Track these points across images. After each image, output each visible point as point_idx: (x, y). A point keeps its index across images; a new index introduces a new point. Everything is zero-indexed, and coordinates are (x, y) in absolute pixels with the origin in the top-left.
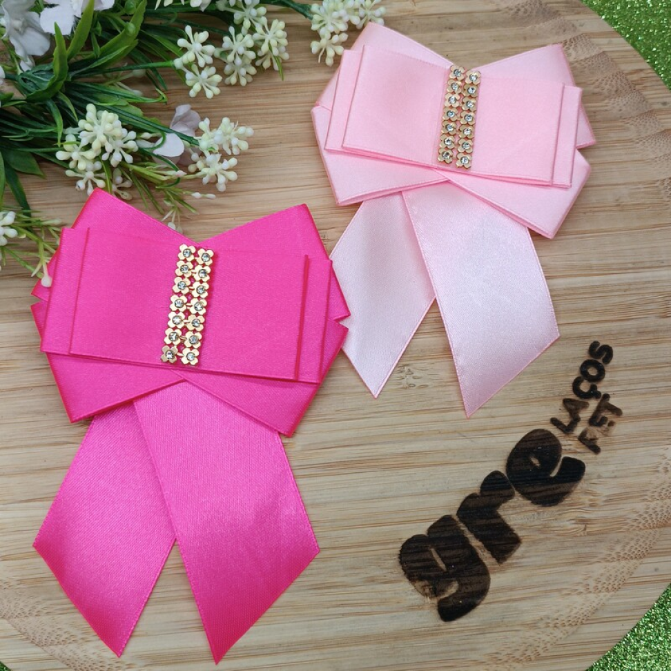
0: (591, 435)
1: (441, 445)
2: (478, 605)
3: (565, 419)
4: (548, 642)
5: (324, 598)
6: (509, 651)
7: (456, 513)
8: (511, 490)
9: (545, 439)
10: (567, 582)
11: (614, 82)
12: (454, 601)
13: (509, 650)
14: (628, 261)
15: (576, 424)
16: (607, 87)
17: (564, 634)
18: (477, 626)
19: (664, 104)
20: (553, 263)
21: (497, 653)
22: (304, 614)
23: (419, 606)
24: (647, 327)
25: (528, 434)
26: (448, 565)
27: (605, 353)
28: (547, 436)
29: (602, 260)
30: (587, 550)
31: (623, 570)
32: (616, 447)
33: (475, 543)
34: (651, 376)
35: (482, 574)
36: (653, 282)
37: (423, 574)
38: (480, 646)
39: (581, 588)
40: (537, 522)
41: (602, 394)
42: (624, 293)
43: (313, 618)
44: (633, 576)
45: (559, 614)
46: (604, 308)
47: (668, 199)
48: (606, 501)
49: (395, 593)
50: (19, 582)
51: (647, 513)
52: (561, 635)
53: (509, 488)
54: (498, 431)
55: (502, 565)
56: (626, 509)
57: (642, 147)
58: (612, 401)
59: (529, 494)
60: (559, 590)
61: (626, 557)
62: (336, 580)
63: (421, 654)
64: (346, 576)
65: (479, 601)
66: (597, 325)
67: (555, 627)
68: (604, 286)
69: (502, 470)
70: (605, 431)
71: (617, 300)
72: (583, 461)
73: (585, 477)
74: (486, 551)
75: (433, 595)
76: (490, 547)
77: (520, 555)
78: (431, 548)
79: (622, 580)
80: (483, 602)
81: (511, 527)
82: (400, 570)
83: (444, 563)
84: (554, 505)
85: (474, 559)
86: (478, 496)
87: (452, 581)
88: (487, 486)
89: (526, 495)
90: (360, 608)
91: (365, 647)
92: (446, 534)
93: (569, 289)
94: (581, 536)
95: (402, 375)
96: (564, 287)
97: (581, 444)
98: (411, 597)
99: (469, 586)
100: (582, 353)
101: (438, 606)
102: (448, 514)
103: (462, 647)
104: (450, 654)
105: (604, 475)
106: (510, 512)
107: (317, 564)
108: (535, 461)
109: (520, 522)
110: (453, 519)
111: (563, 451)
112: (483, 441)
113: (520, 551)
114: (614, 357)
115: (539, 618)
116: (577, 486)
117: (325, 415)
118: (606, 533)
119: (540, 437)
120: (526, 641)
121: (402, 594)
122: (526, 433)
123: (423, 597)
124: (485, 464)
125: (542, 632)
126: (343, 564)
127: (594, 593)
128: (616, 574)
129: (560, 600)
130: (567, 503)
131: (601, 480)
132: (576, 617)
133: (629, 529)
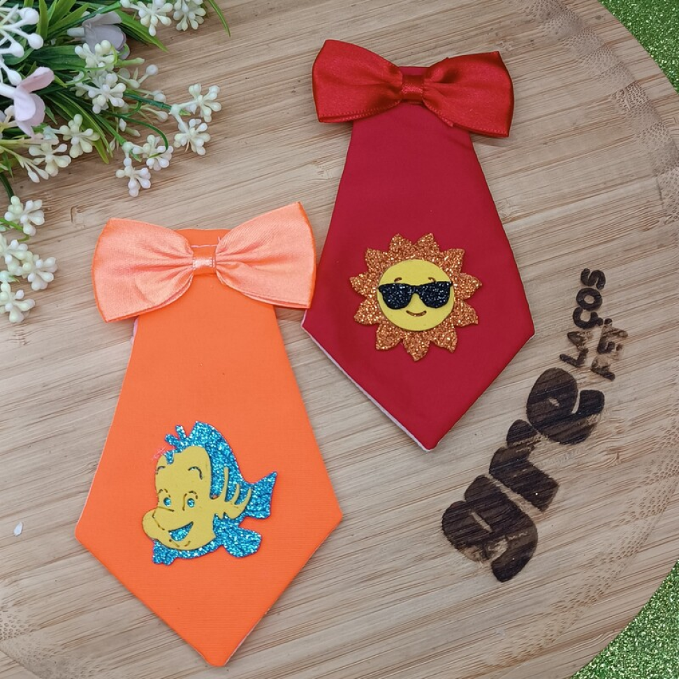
0: (602, 363)
2: (531, 558)
3: (573, 353)
4: (609, 578)
5: (378, 588)
6: (572, 597)
7: (488, 471)
8: (537, 436)
9: (558, 377)
10: (612, 514)
11: (544, 7)
12: (507, 559)
13: (571, 595)
14: (598, 182)
15: (585, 355)
16: (539, 12)
17: (622, 567)
18: (534, 579)
19: (599, 18)
20: (526, 200)
21: (561, 601)
23: (474, 573)
24: (632, 244)
25: (541, 376)
26: (491, 526)
27: (598, 279)
28: (562, 373)
29: (573, 187)
30: (624, 478)
31: (665, 489)
32: (629, 369)
33: (514, 497)
34: (646, 291)
35: (528, 527)
36: (628, 197)
37: (469, 540)
38: (542, 599)
39: (628, 517)
40: (569, 463)
41: (604, 320)
42: (602, 215)
43: (371, 611)
44: (675, 493)
45: (612, 547)
46: (586, 234)
47: (623, 112)
48: (631, 425)
49: (447, 566)
50: (63, 647)
51: (674, 427)
52: (619, 568)
53: (536, 434)
54: (510, 380)
55: (545, 513)
56: (653, 428)
57: (587, 66)
58: (616, 324)
59: (555, 435)
60: (606, 524)
61: (664, 475)
62: (385, 567)
63: (487, 620)
64: (394, 560)
65: (531, 553)
66: (583, 253)
67: (612, 561)
68: (579, 212)
69: (524, 418)
70: (615, 356)
71: (596, 223)
72: (601, 391)
73: (606, 406)
74: (526, 502)
75: (485, 559)
76: (529, 498)
77: (560, 498)
78: (471, 512)
79: (666, 500)
80: (535, 554)
81: (546, 473)
82: (445, 541)
83: (488, 523)
84: (582, 441)
85: (517, 513)
86: (506, 450)
87: (499, 540)
88: (512, 437)
89: (553, 438)
90: (415, 589)
91: (430, 627)
92: (484, 495)
93: (547, 222)
94: (615, 465)
96: (543, 221)
97: (594, 374)
98: (465, 566)
99: (517, 542)
100: (575, 284)
101: (492, 568)
102: (481, 474)
103: (525, 603)
105: (624, 400)
106: (541, 458)
107: (362, 556)
108: (554, 402)
109: (552, 465)
110: (486, 478)
111: (579, 385)
113: (559, 494)
114: (606, 280)
115: (594, 557)
116: (600, 417)
118: (640, 457)
119: (553, 377)
120: (586, 582)
121: (454, 565)
122: (539, 376)
123: (475, 563)
124: (505, 416)
125: (600, 569)
126: (388, 549)
127: (642, 519)
128: (659, 495)
129: (609, 534)
130: (594, 435)
131: (622, 405)
132: (629, 547)
133: (660, 447)
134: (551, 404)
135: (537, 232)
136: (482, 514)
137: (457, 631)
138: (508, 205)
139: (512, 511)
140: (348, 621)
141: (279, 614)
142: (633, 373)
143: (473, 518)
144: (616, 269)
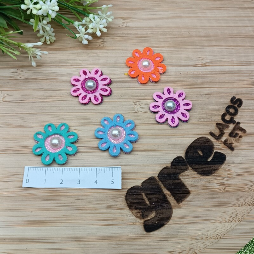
0: (230, 141)
1: (153, 141)
2: (165, 224)
3: (217, 133)
4: (202, 247)
5: (84, 215)
6: (180, 251)
7: (157, 176)
8: (186, 166)
9: (206, 142)
10: (214, 216)
14: (251, 61)
15: (222, 135)
17: (211, 243)
18: (164, 236)
21: (174, 251)
22: (72, 223)
23: (133, 223)
26: (151, 203)
27: (239, 102)
28: (208, 140)
30: (225, 200)
31: (244, 211)
32: (243, 148)
33: (166, 192)
35: (168, 209)
37: (137, 206)
38: (165, 247)
39: (221, 220)
40: (199, 184)
41: (237, 122)
42: (249, 75)
43: (76, 225)
44: (249, 214)
46: (239, 81)
48: (236, 175)
49: (121, 215)
52: (209, 244)
53: (186, 165)
54: (182, 136)
55: (179, 205)
56: (247, 180)
58: (241, 126)
59: (196, 169)
60: (209, 220)
61: (246, 204)
62: (91, 206)
63: (133, 249)
64: (96, 204)
65: (166, 222)
66: (235, 89)
67: (206, 239)
68: (239, 71)
69: (183, 156)
70: (237, 140)
71: (246, 78)
72: (225, 154)
73: (226, 162)
74: (171, 196)
75: (142, 218)
76: (174, 195)
77: (189, 200)
78: (142, 193)
79: (243, 216)
80: (168, 223)
81: (186, 185)
82: (125, 203)
83: (149, 201)
84: (209, 175)
86: (169, 168)
87: (152, 211)
88: (174, 163)
89: (195, 169)
91: (102, 243)
92: (151, 187)
93: (222, 71)
94: (222, 192)
95: (135, 106)
96: (220, 70)
97: (225, 145)
98: (130, 218)
100: (227, 102)
101: (144, 224)
102: (153, 176)
103: (155, 247)
104: (149, 250)
105: (235, 162)
106: (186, 177)
107: (81, 197)
108: (200, 152)
109: (190, 183)
110: (155, 179)
111: (215, 148)
112: (173, 141)
113: (189, 198)
114: (243, 104)
115: (197, 234)
116: (221, 166)
117: (94, 123)
118: (236, 192)
119: (203, 141)
120: (190, 246)
121: (125, 216)
122: (197, 138)
123: (136, 218)
124: (174, 152)
125: (199, 241)
126: (95, 198)
127: (228, 222)
128: (240, 213)
129: (209, 225)
130: (216, 174)
131: (234, 164)
132: (218, 235)
133: (248, 190)
134: (199, 153)
135: (216, 74)
136: (147, 195)
137: (116, 249)
138: (205, 59)
139: (163, 199)
140: (64, 226)
141: (31, 212)
142: (244, 150)
143: (142, 196)
144: (249, 101)
